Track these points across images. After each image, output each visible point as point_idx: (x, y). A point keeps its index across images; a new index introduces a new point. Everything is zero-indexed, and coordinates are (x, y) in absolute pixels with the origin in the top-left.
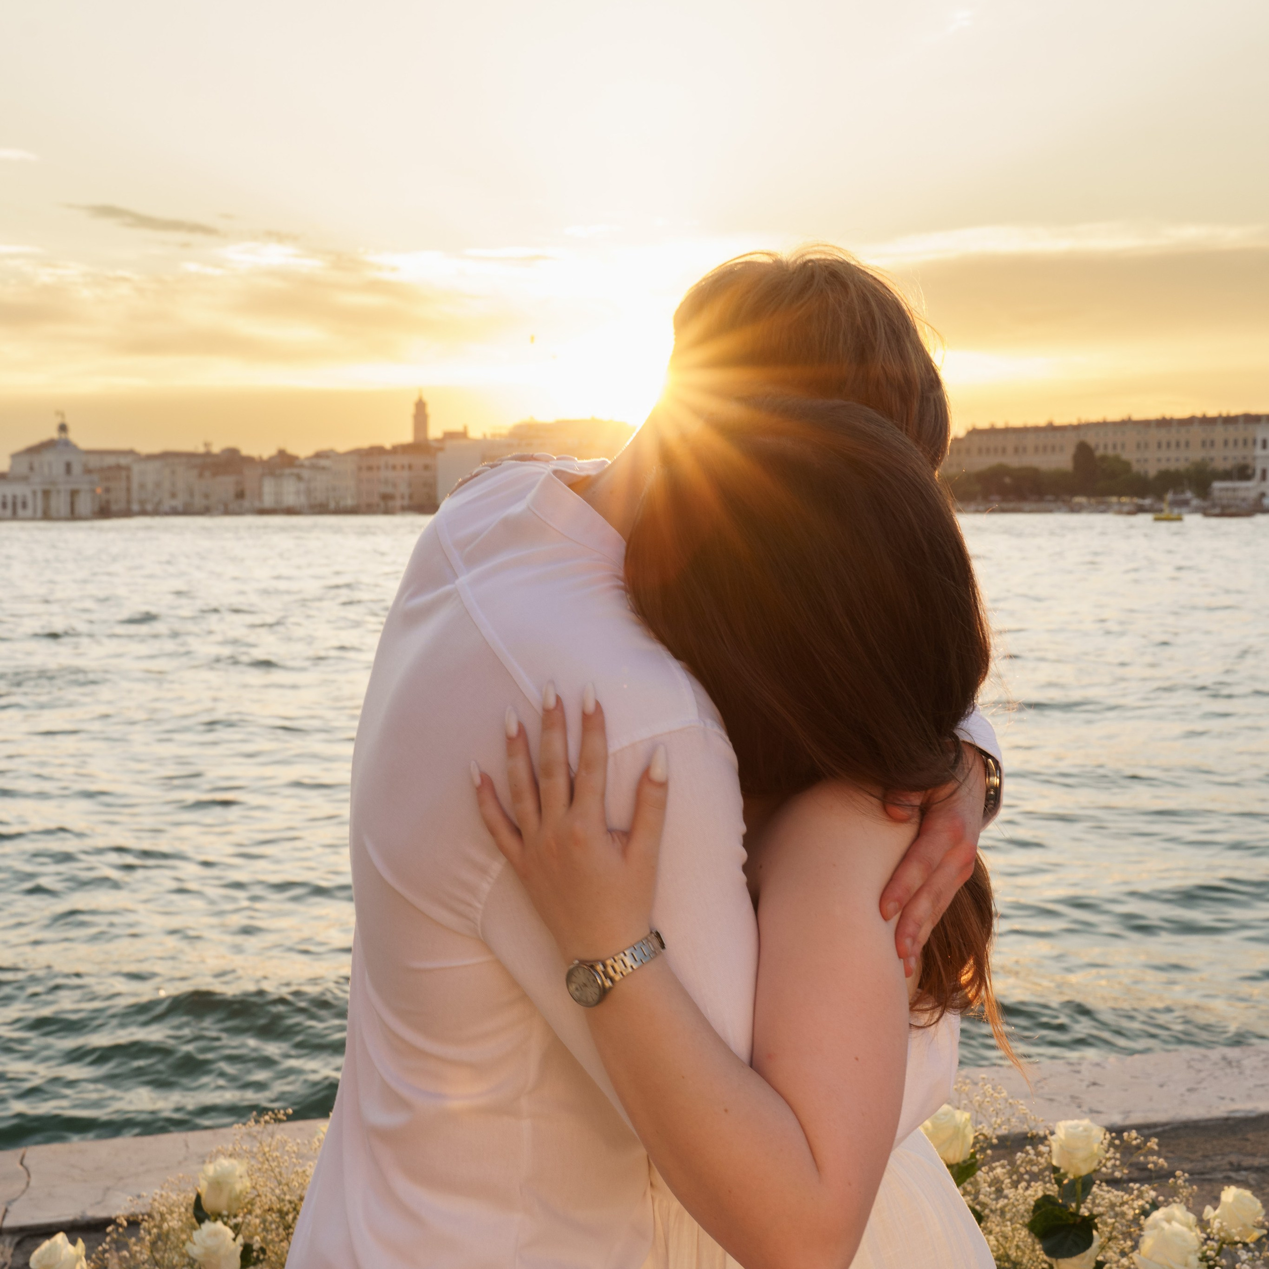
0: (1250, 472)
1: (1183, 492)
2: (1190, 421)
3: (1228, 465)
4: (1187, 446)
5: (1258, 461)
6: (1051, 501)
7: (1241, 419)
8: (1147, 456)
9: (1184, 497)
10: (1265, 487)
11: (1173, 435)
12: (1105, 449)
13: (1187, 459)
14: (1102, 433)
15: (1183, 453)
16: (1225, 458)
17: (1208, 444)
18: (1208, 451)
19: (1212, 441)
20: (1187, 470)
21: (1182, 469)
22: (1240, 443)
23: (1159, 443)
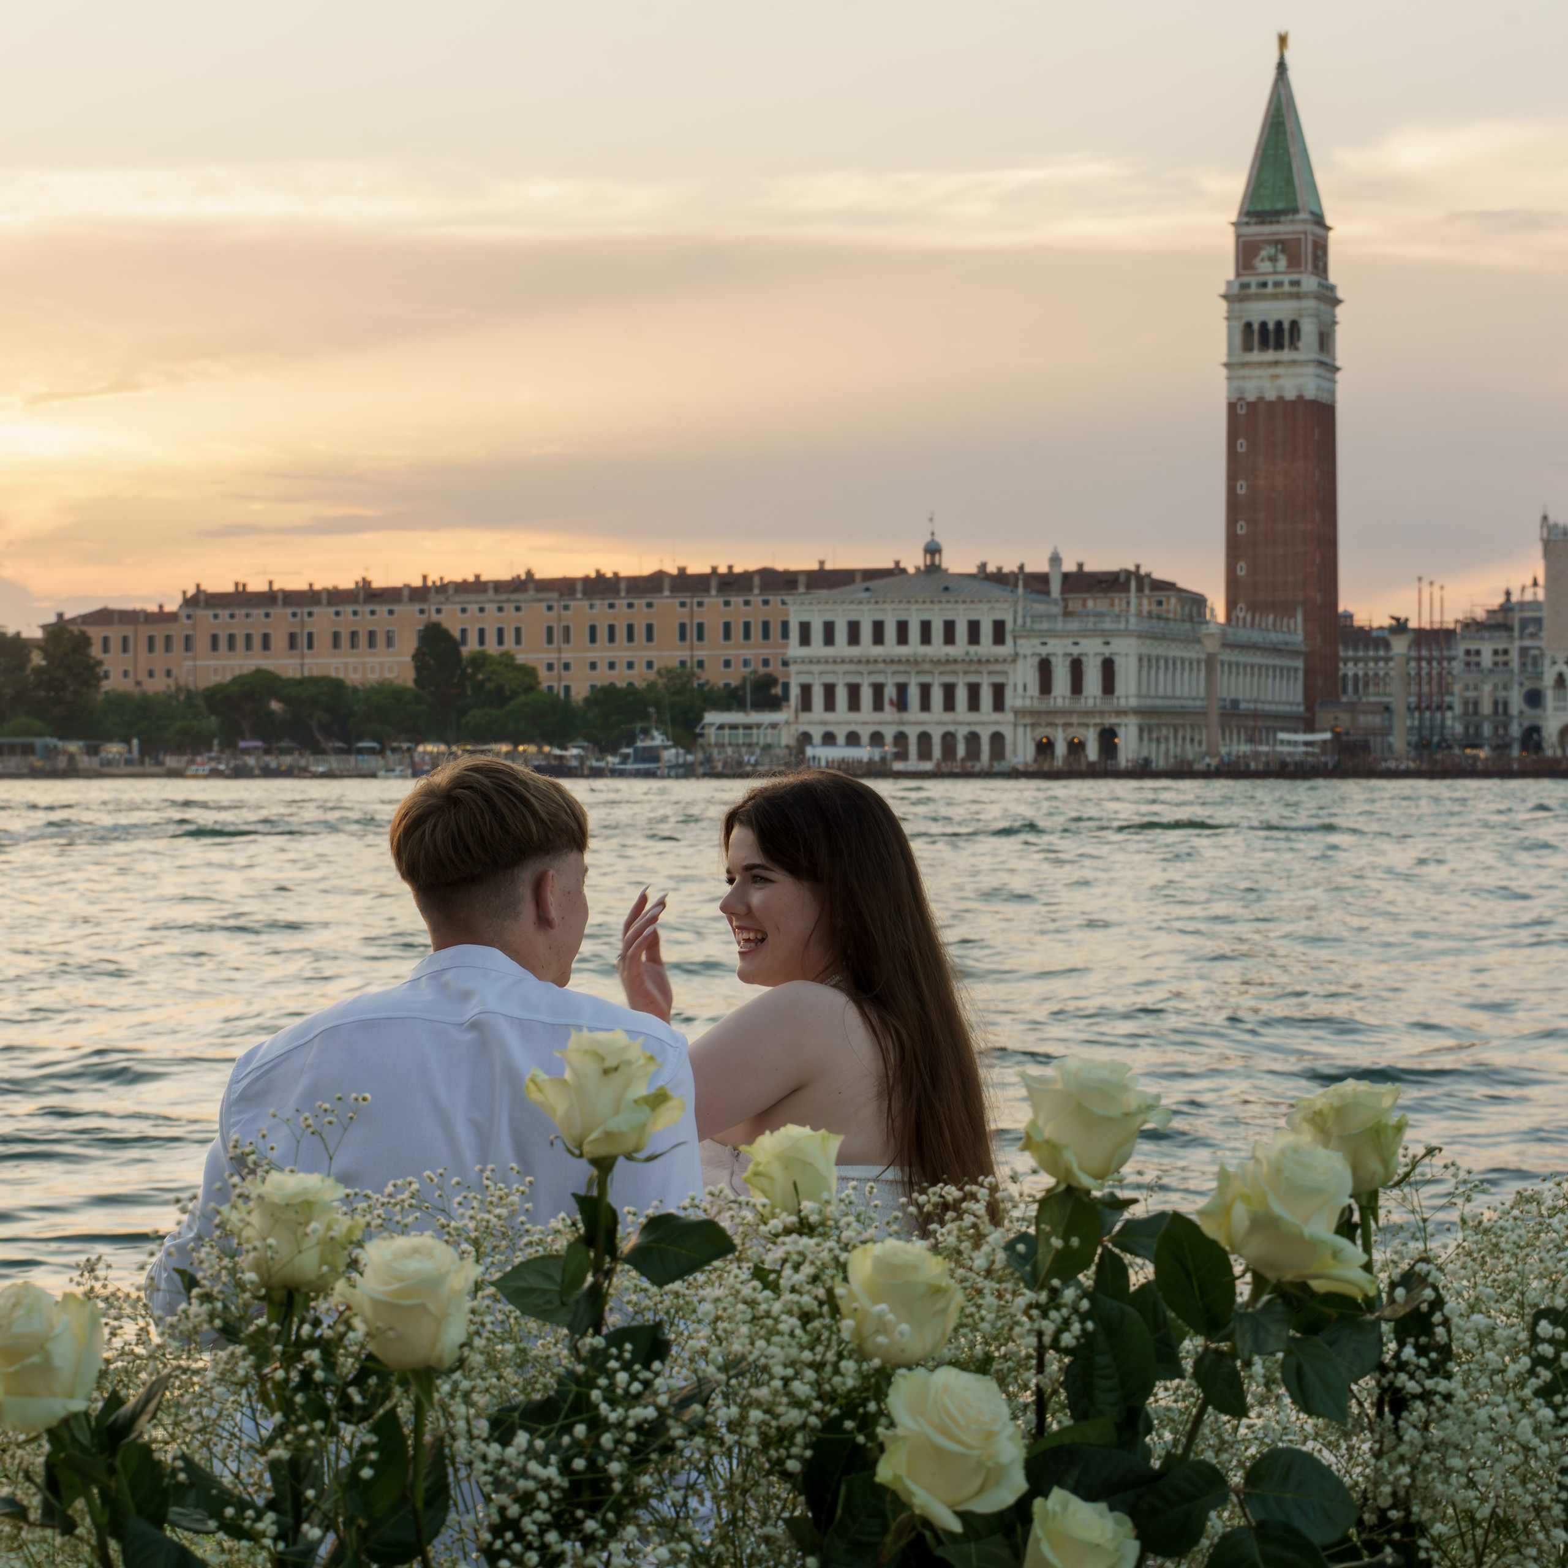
0: (778, 690)
1: (647, 733)
2: (652, 584)
3: (734, 677)
4: (650, 637)
5: (793, 668)
6: (372, 751)
7: (757, 580)
8: (566, 656)
9: (648, 743)
10: (810, 723)
11: (621, 614)
12: (482, 642)
13: (650, 665)
14: (473, 608)
15: (641, 652)
16: (727, 664)
17: (692, 632)
18: (692, 648)
19: (700, 627)
20: (652, 686)
21: (640, 684)
22: (756, 631)
23: (593, 629)
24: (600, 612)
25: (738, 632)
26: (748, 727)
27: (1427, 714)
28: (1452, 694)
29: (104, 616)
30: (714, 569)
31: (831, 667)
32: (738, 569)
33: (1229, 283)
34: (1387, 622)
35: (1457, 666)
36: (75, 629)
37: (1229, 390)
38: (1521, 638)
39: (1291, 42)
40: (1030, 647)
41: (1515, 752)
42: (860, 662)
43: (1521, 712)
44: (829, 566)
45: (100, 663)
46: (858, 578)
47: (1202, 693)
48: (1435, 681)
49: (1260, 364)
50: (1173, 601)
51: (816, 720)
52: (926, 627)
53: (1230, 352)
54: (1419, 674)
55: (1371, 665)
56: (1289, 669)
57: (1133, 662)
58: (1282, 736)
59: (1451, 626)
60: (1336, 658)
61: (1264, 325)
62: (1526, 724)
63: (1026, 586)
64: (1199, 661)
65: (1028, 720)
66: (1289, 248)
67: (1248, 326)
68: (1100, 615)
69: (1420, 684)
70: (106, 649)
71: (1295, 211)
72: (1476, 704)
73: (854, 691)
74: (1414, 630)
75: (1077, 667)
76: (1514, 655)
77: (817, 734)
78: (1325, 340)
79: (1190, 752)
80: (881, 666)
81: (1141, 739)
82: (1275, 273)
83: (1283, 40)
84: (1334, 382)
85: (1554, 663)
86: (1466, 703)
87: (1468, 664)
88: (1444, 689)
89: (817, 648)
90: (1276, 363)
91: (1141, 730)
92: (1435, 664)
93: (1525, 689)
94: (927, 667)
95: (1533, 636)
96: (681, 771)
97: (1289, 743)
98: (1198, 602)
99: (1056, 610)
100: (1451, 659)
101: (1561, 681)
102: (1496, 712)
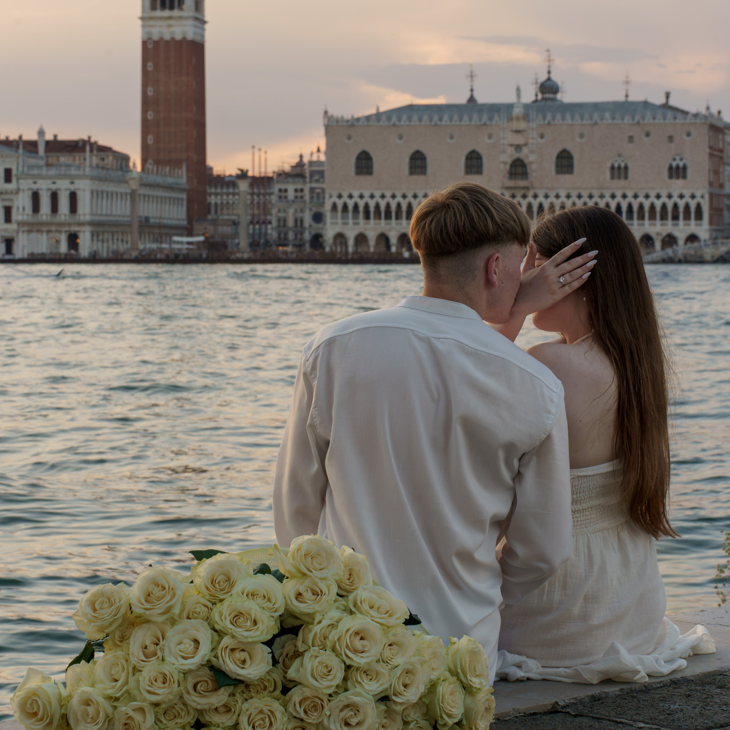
27: (257, 226)
28: (271, 215)
37: (143, 33)
38: (311, 182)
40: (27, 185)
41: (308, 247)
43: (310, 226)
47: (128, 212)
48: (261, 207)
49: (161, 18)
50: (111, 158)
53: (143, 10)
55: (225, 197)
56: (178, 199)
57: (88, 194)
58: (176, 238)
59: (270, 175)
60: (204, 194)
62: (313, 232)
63: (24, 148)
64: (126, 194)
65: (26, 228)
68: (68, 166)
69: (253, 209)
72: (285, 221)
74: (251, 177)
75: (54, 197)
76: (307, 192)
78: (199, 4)
79: (122, 247)
81: (92, 239)
84: (203, 30)
85: (331, 197)
86: (279, 220)
87: (280, 197)
88: (267, 211)
90: (170, 18)
91: (93, 235)
92: (261, 197)
93: (312, 212)
95: (317, 181)
97: (178, 243)
98: (125, 159)
99: (42, 162)
100: (271, 194)
101: (334, 207)
102: (296, 225)
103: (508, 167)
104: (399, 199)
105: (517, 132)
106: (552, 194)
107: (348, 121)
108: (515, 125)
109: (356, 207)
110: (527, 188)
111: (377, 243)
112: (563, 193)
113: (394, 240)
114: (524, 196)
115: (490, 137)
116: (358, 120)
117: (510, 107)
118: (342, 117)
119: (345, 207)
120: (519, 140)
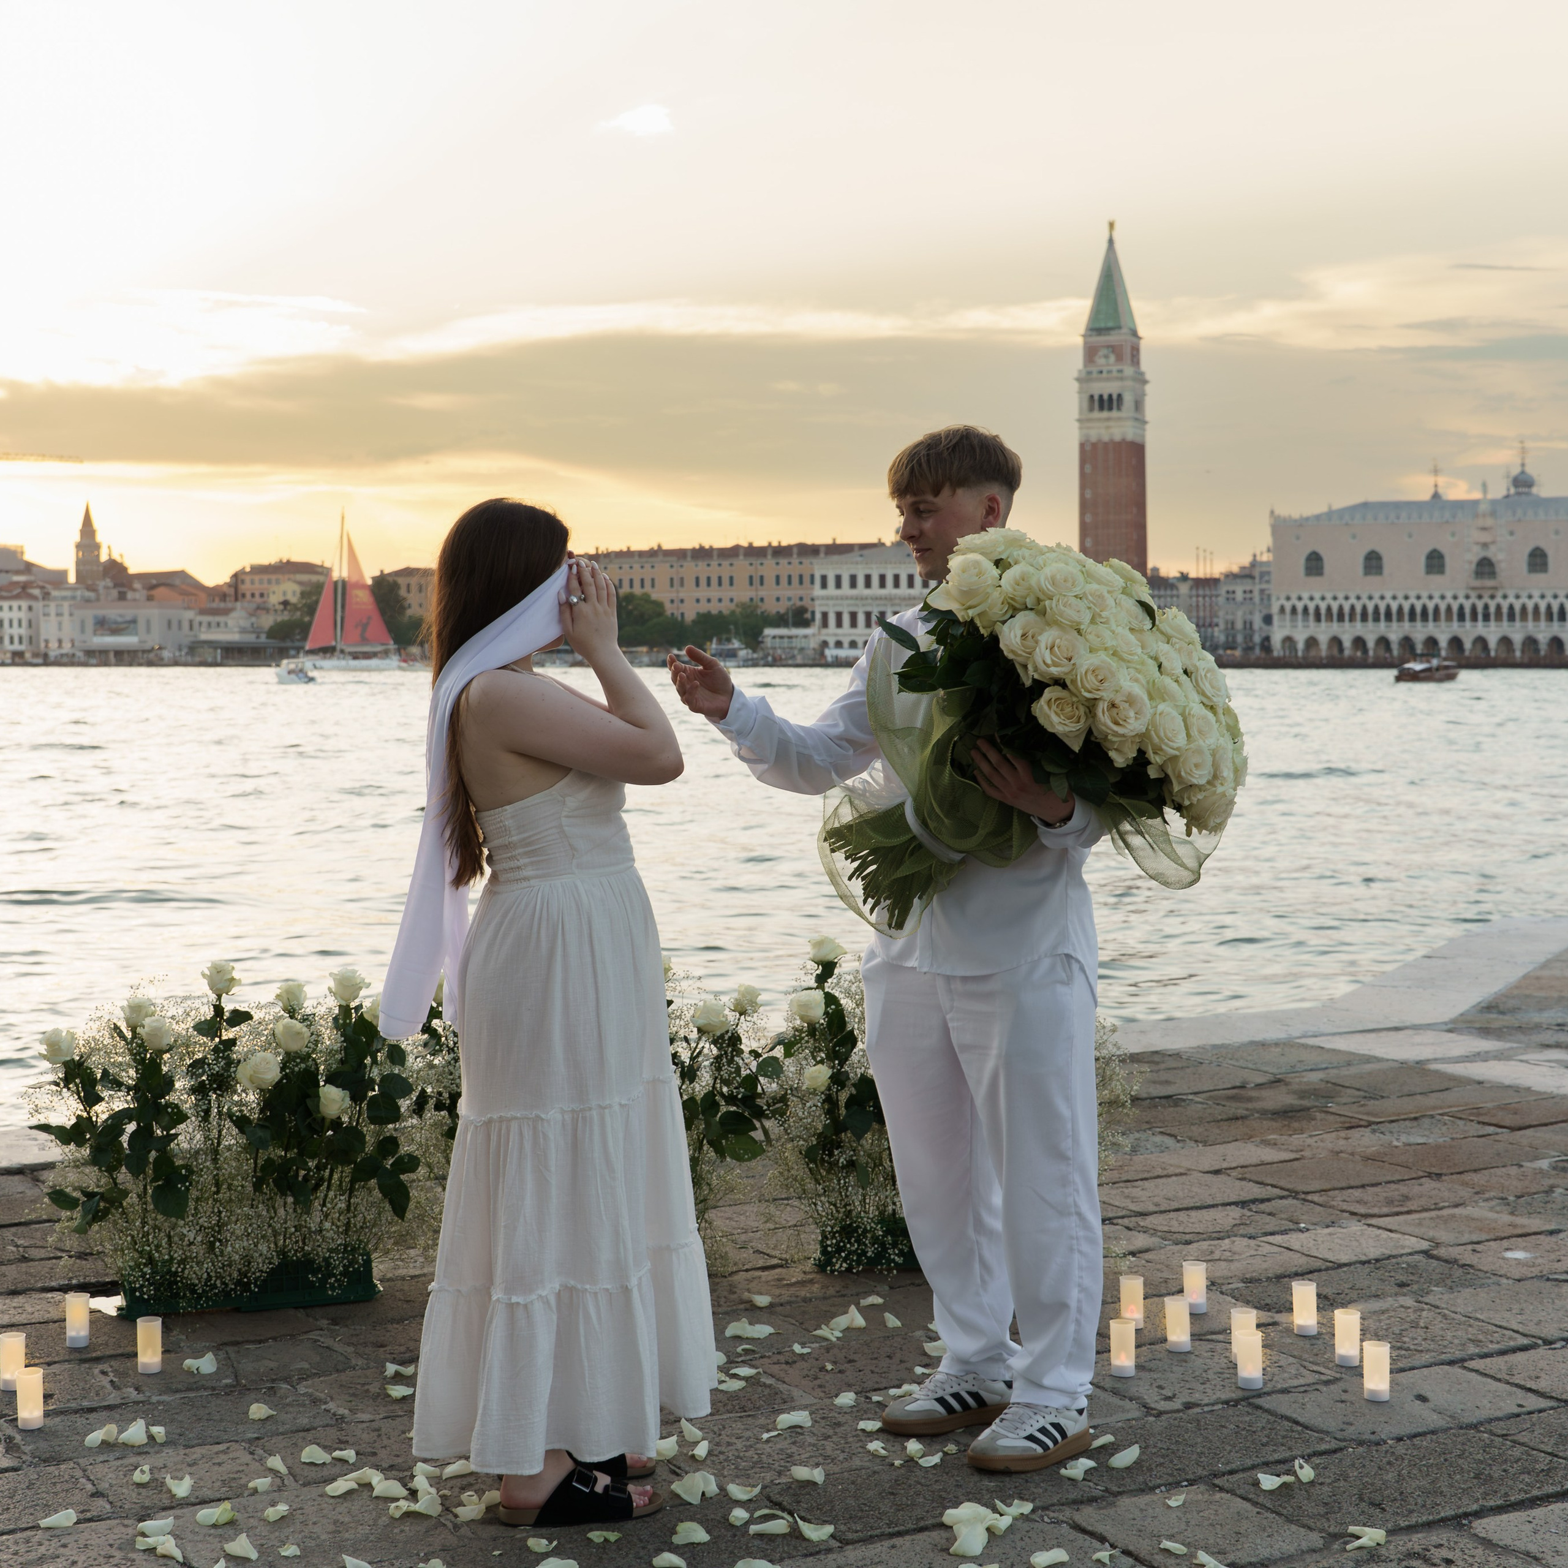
0: (808, 616)
1: (729, 640)
2: (733, 552)
3: (782, 608)
4: (731, 584)
5: (817, 602)
6: (566, 652)
7: (795, 550)
8: (682, 595)
9: (730, 646)
10: (828, 635)
11: (714, 569)
12: (631, 586)
13: (732, 600)
14: (626, 567)
15: (727, 593)
16: (778, 599)
17: (756, 581)
18: (757, 590)
19: (762, 577)
20: (733, 613)
21: (726, 612)
22: (795, 580)
23: (697, 579)
24: (701, 569)
25: (784, 580)
26: (790, 637)
28: (1217, 617)
29: (408, 572)
30: (770, 544)
31: (839, 602)
32: (784, 543)
33: (1080, 371)
34: (1178, 575)
35: (1221, 600)
36: (390, 579)
37: (1081, 435)
38: (1260, 583)
39: (1117, 226)
41: (1257, 651)
42: (857, 599)
43: (1261, 629)
44: (838, 542)
45: (404, 599)
46: (856, 548)
48: (1208, 609)
49: (1099, 420)
51: (831, 633)
52: (897, 578)
53: (1081, 413)
54: (1198, 606)
55: (1169, 599)
59: (1217, 576)
61: (1101, 397)
62: (1264, 635)
66: (1116, 350)
67: (1092, 397)
69: (1198, 611)
70: (409, 591)
71: (1119, 328)
72: (1233, 623)
73: (853, 616)
74: (1193, 579)
76: (1256, 596)
77: (831, 641)
78: (1139, 405)
80: (870, 601)
82: (1108, 365)
83: (1111, 225)
84: (1144, 430)
85: (1278, 599)
86: (1227, 622)
87: (1228, 599)
88: (1214, 614)
89: (831, 590)
90: (1108, 419)
92: (1207, 599)
93: (1263, 614)
94: (897, 601)
95: (1268, 582)
96: (750, 663)
100: (1217, 596)
101: (1282, 610)
102: (1245, 628)
103: (1473, 566)
104: (1353, 600)
105: (1484, 529)
106: (1524, 594)
107: (1296, 521)
108: (1481, 522)
109: (1306, 609)
110: (1495, 588)
111: (1330, 647)
112: (1536, 594)
113: (1347, 643)
114: (1492, 597)
115: (1453, 534)
116: (1307, 519)
117: (1475, 503)
118: (1290, 517)
119: (1294, 610)
120: (1485, 537)
